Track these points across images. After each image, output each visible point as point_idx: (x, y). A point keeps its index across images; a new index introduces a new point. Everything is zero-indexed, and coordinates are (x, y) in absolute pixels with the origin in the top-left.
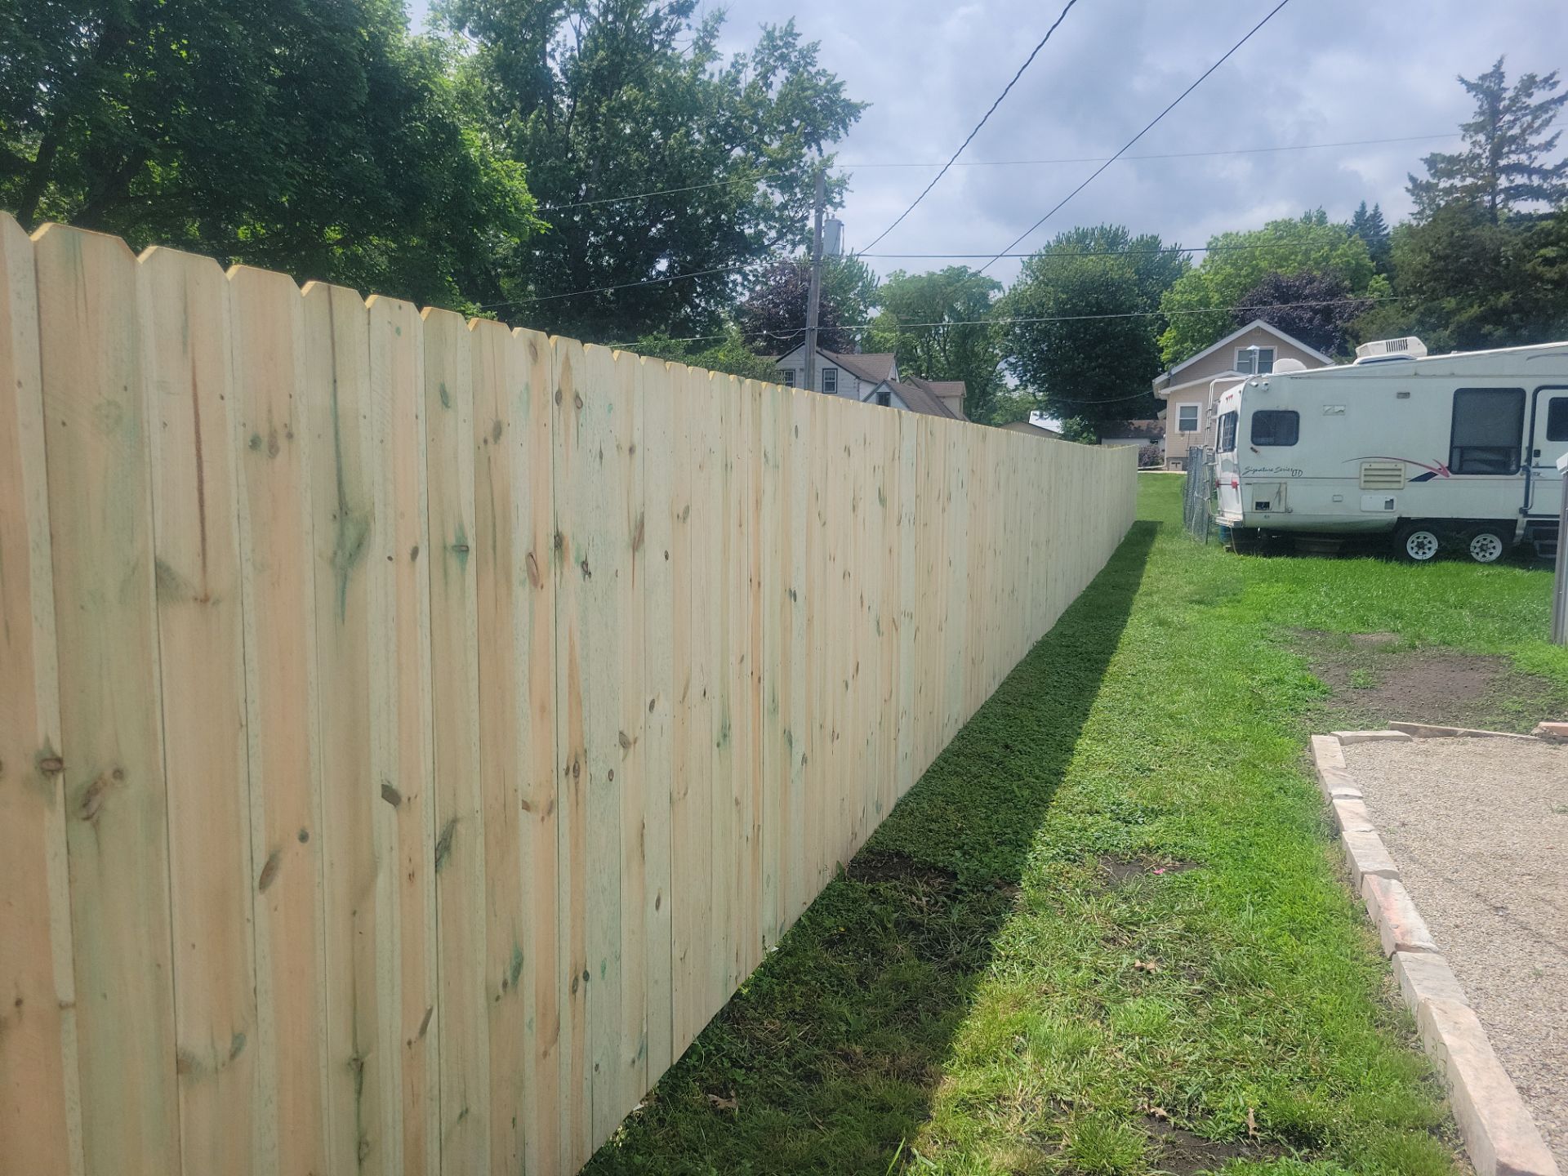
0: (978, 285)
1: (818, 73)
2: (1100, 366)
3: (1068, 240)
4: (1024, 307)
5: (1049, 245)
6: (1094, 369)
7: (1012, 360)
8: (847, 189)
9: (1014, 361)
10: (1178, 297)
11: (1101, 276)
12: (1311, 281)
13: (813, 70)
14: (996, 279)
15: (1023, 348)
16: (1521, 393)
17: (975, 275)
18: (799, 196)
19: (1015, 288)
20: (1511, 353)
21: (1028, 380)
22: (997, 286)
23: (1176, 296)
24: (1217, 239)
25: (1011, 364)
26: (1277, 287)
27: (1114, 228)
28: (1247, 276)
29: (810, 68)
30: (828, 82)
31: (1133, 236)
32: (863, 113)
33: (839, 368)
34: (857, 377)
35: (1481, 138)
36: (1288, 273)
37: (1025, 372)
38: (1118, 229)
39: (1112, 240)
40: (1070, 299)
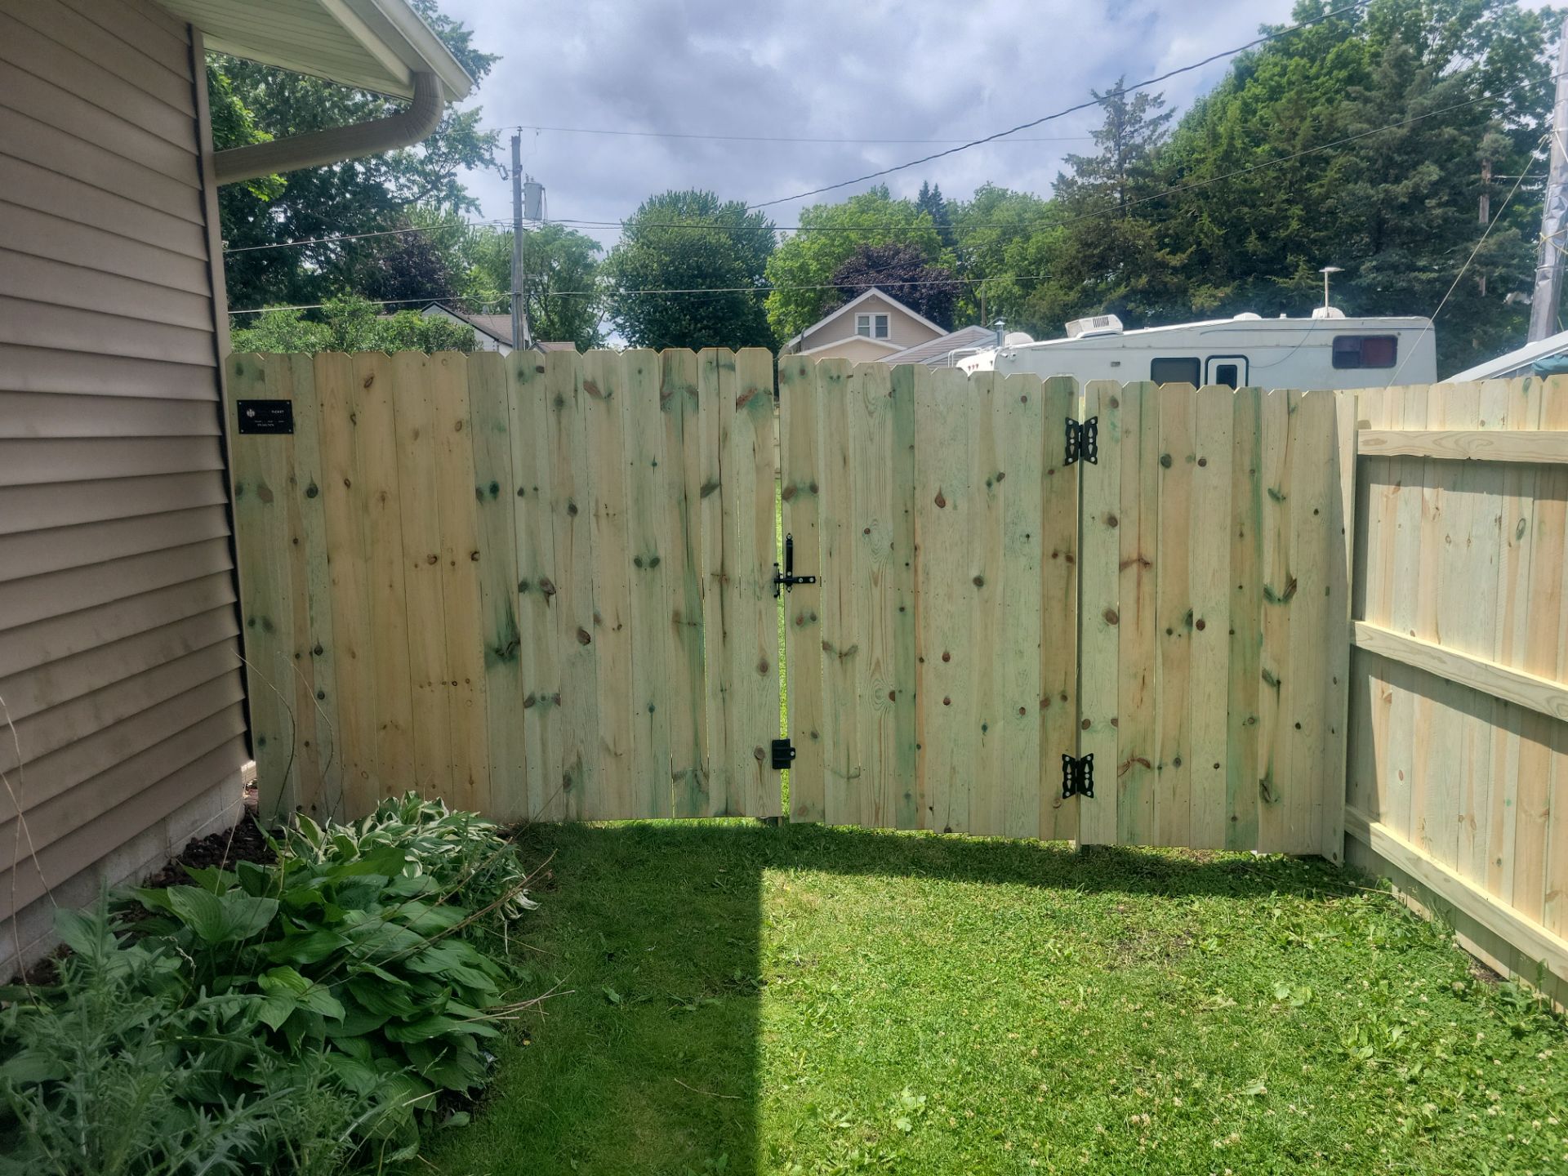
0: (578, 246)
1: (439, 18)
2: (705, 327)
3: (661, 203)
4: (628, 268)
5: (642, 208)
6: (700, 330)
7: (619, 320)
8: (497, 146)
9: (621, 322)
10: (781, 263)
11: (699, 240)
12: (897, 252)
13: (434, 16)
14: (595, 239)
15: (631, 309)
16: (1196, 361)
17: (571, 234)
18: (444, 150)
19: (617, 249)
20: (1189, 329)
21: (637, 341)
22: (596, 246)
23: (776, 263)
24: (808, 210)
25: (618, 325)
26: (869, 257)
27: (704, 194)
28: (841, 245)
29: (430, 13)
30: (453, 30)
31: (723, 201)
32: (493, 67)
33: (476, 331)
34: (496, 340)
35: (1111, 144)
36: (876, 243)
37: (634, 333)
38: (707, 195)
39: (703, 205)
40: (672, 262)
